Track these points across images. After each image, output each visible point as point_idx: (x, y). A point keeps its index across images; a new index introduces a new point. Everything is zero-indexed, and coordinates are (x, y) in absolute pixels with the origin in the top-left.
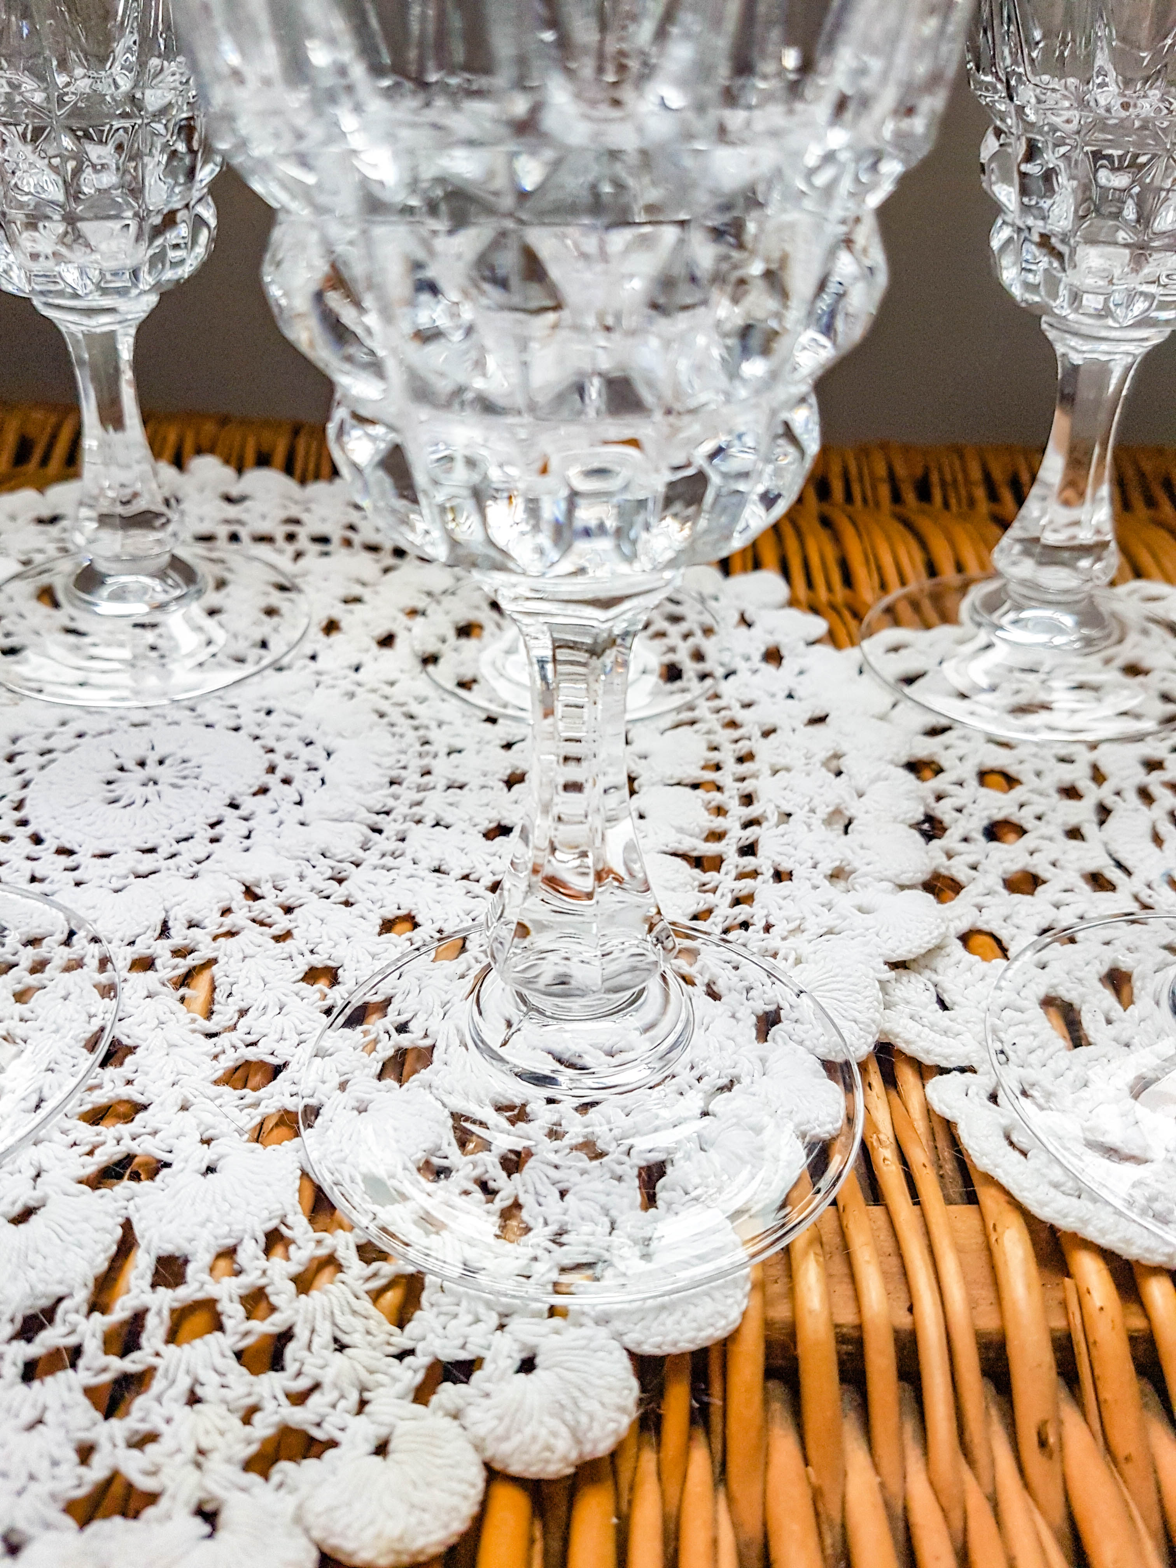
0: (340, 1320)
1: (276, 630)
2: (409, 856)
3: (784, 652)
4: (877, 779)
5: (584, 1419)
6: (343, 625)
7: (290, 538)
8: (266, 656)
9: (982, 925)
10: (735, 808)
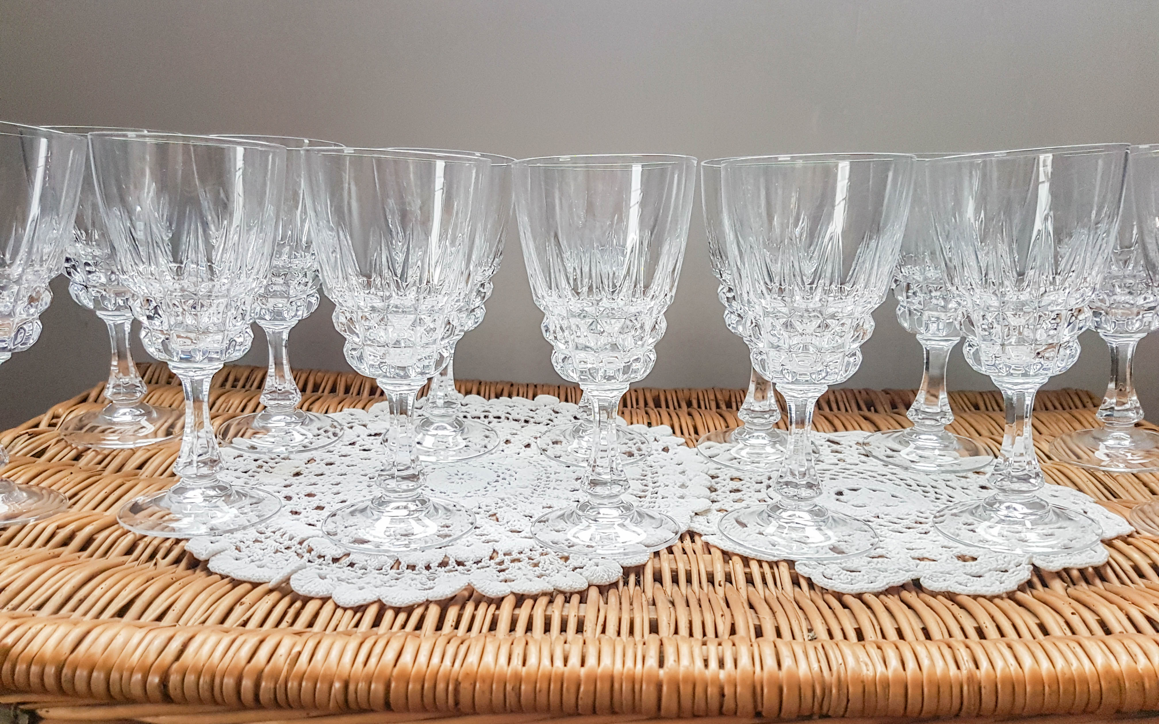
0: (551, 559)
1: (489, 442)
2: (547, 495)
3: (670, 447)
4: (696, 475)
5: (611, 574)
6: (512, 441)
7: (485, 417)
8: (486, 450)
9: (723, 507)
10: (651, 485)
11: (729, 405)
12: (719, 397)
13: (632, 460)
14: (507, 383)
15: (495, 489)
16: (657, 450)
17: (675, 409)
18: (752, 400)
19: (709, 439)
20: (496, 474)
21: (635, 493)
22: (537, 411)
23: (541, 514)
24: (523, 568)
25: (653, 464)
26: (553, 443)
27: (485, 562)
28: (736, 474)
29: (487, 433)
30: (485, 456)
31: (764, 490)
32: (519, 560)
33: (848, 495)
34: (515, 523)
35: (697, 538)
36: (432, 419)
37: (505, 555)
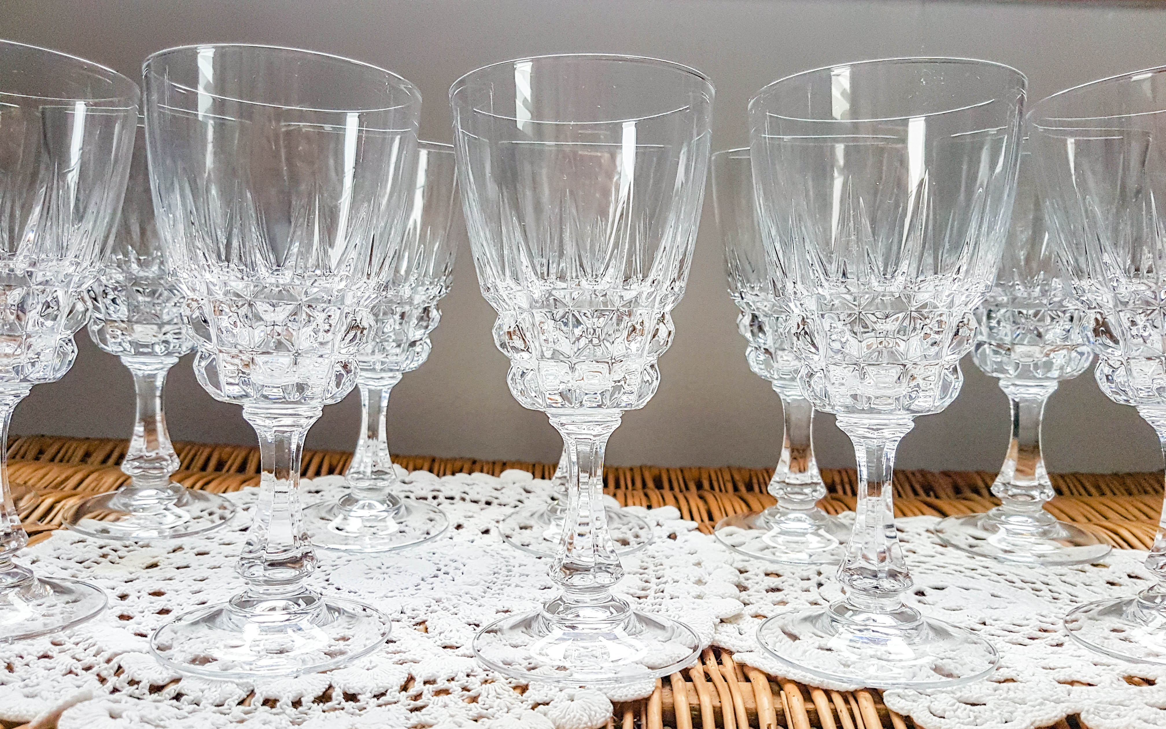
0: (498, 690)
1: (433, 527)
2: (506, 594)
3: (677, 534)
4: (717, 567)
5: (593, 713)
6: (465, 525)
7: (435, 498)
8: (428, 537)
9: (760, 612)
10: (654, 580)
11: (750, 488)
12: (737, 477)
13: (627, 549)
14: (469, 459)
15: (430, 586)
16: (660, 537)
17: (681, 491)
18: (786, 470)
19: (728, 524)
20: (435, 567)
21: (632, 591)
22: (503, 491)
23: (492, 621)
24: (452, 704)
25: (656, 554)
26: (521, 528)
27: (393, 694)
28: (772, 568)
29: (432, 515)
30: (425, 544)
31: (814, 589)
32: (446, 692)
33: (932, 595)
34: (451, 635)
35: (725, 657)
36: (357, 494)
37: (425, 683)
